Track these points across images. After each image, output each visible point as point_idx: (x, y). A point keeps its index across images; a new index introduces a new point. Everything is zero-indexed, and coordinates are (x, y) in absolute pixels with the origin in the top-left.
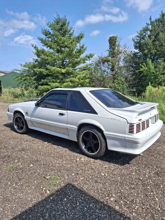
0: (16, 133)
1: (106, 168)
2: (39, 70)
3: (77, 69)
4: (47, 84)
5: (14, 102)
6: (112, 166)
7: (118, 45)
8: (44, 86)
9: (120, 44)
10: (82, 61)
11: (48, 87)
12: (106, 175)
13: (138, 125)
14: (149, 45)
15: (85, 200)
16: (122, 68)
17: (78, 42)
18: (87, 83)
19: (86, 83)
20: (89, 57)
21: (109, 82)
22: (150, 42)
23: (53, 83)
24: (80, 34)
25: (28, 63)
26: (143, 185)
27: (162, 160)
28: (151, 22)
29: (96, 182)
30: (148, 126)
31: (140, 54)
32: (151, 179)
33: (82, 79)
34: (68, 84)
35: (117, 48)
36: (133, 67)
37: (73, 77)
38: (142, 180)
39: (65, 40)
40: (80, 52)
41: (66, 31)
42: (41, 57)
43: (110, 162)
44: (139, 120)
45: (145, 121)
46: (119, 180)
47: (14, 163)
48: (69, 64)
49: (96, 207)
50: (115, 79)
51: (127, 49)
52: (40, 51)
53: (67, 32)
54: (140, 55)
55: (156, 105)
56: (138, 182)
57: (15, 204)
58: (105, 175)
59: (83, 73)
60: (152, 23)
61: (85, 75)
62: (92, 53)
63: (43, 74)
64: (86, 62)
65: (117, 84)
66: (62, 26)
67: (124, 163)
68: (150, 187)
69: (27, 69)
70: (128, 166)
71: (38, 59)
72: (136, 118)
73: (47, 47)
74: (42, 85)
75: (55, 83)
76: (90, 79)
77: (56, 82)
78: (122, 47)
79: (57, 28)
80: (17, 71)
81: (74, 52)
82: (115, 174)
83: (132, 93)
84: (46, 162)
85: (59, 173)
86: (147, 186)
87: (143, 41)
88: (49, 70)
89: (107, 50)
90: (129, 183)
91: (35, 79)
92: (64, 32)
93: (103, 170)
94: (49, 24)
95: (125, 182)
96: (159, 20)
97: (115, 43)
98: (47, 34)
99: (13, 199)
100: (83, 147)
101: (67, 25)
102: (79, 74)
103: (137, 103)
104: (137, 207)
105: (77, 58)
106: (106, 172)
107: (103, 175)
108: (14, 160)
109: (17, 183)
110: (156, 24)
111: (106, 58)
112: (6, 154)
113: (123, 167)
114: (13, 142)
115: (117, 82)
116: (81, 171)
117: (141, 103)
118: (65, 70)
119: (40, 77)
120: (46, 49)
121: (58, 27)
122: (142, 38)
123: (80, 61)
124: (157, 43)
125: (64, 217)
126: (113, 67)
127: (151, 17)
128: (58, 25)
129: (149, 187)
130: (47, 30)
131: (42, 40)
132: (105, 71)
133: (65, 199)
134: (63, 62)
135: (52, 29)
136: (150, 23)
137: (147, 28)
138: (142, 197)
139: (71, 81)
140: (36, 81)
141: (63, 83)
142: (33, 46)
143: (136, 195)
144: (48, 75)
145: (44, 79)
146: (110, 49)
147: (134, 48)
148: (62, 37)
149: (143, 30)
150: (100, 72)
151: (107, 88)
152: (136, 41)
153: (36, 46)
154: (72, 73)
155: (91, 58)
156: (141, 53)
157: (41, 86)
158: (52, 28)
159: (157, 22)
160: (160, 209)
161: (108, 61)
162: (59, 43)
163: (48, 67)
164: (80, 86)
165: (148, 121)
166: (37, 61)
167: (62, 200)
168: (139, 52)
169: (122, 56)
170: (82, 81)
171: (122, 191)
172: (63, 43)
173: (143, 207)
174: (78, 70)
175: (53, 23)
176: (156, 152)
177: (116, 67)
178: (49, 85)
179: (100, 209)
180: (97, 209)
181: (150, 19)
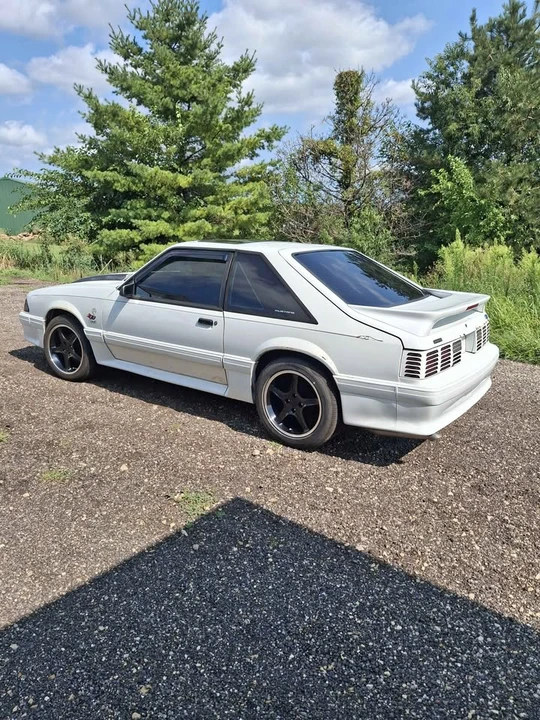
0: (54, 380)
1: (337, 473)
2: (101, 175)
3: (228, 177)
4: (128, 226)
5: (23, 281)
6: (355, 467)
7: (364, 101)
8: (118, 230)
9: (372, 100)
10: (246, 151)
11: (132, 236)
12: (340, 490)
13: (432, 356)
14: (463, 107)
15: (289, 551)
16: (376, 179)
17: (235, 86)
18: (263, 225)
19: (257, 227)
20: (268, 139)
21: (334, 222)
22: (467, 97)
23: (147, 221)
24: (242, 57)
25: (65, 151)
26: (441, 515)
27: (493, 454)
28: (473, 30)
29: (313, 507)
30: (457, 359)
31: (435, 134)
32: (462, 501)
33: (245, 213)
34: (200, 228)
35: (360, 112)
36: (409, 176)
37: (216, 203)
38: (438, 503)
39: (192, 75)
40: (239, 119)
41: (194, 46)
42: (108, 131)
43: (348, 459)
44: (435, 342)
45: (451, 344)
46: (374, 504)
47: (69, 460)
48: (202, 158)
49: (318, 565)
50: (351, 214)
51: (392, 117)
52: (106, 111)
53: (197, 51)
54: (433, 139)
55: (483, 299)
56: (428, 507)
57: (97, 562)
58: (336, 490)
59: (250, 191)
60: (477, 33)
61: (255, 196)
62: (280, 125)
63: (116, 191)
64: (257, 155)
65: (358, 231)
66: (181, 27)
67: (387, 460)
68: (459, 520)
69: (61, 171)
70: (399, 469)
71: (99, 137)
72: (428, 334)
73: (128, 97)
74: (112, 226)
75: (154, 223)
76: (270, 213)
77: (159, 217)
78: (378, 110)
79: (165, 34)
80: (28, 177)
81: (221, 118)
82: (363, 489)
83: (404, 264)
84: (165, 458)
85: (207, 486)
86: (450, 517)
87: (444, 93)
88: (136, 175)
89: (329, 117)
90: (403, 510)
91: (88, 208)
92: (187, 49)
93: (329, 478)
94: (138, 17)
95: (392, 509)
96: (500, 23)
97: (356, 93)
98: (127, 50)
99: (89, 550)
100: (272, 418)
101: (198, 25)
102: (236, 194)
103: (429, 294)
104: (426, 565)
105: (229, 139)
106: (338, 483)
107: (331, 490)
108: (67, 452)
109: (90, 514)
110: (489, 37)
111: (325, 142)
112: (39, 437)
113: (383, 470)
114: (51, 404)
115: (358, 226)
116: (268, 480)
117: (438, 294)
118: (190, 178)
119: (104, 201)
120: (126, 104)
121: (167, 30)
122: (443, 82)
123: (239, 150)
124: (490, 99)
125: (237, 590)
126: (347, 173)
127: (474, 11)
128: (167, 24)
129: (455, 520)
130: (131, 40)
131: (112, 73)
132: (319, 188)
133: (235, 549)
134: (182, 151)
135: (145, 37)
136: (470, 35)
137: (462, 50)
138: (438, 543)
139: (209, 218)
140: (89, 211)
141: (184, 221)
142: (80, 92)
143: (421, 537)
144: (130, 195)
145: (118, 207)
146: (337, 113)
147: (418, 115)
148: (182, 64)
149: (448, 57)
150: (305, 189)
151: (327, 243)
152: (423, 90)
153: (90, 94)
154: (211, 191)
155: (275, 143)
156: (437, 131)
157: (109, 230)
158: (145, 32)
159: (495, 30)
160: (483, 568)
161: (331, 154)
162: (172, 86)
163: (133, 164)
164: (237, 232)
165: (458, 344)
166: (92, 143)
167: (224, 551)
168: (432, 129)
169: (376, 140)
170: (245, 218)
171: (384, 527)
172: (183, 86)
173: (442, 565)
174: (233, 179)
175: (152, 15)
176: (474, 434)
177: (356, 174)
178: (135, 228)
179: (331, 571)
180: (321, 569)
181: (473, 19)
